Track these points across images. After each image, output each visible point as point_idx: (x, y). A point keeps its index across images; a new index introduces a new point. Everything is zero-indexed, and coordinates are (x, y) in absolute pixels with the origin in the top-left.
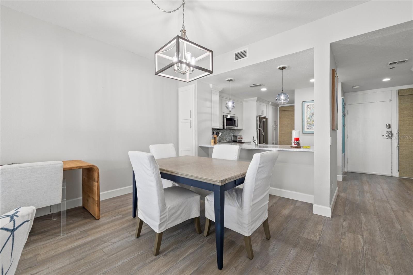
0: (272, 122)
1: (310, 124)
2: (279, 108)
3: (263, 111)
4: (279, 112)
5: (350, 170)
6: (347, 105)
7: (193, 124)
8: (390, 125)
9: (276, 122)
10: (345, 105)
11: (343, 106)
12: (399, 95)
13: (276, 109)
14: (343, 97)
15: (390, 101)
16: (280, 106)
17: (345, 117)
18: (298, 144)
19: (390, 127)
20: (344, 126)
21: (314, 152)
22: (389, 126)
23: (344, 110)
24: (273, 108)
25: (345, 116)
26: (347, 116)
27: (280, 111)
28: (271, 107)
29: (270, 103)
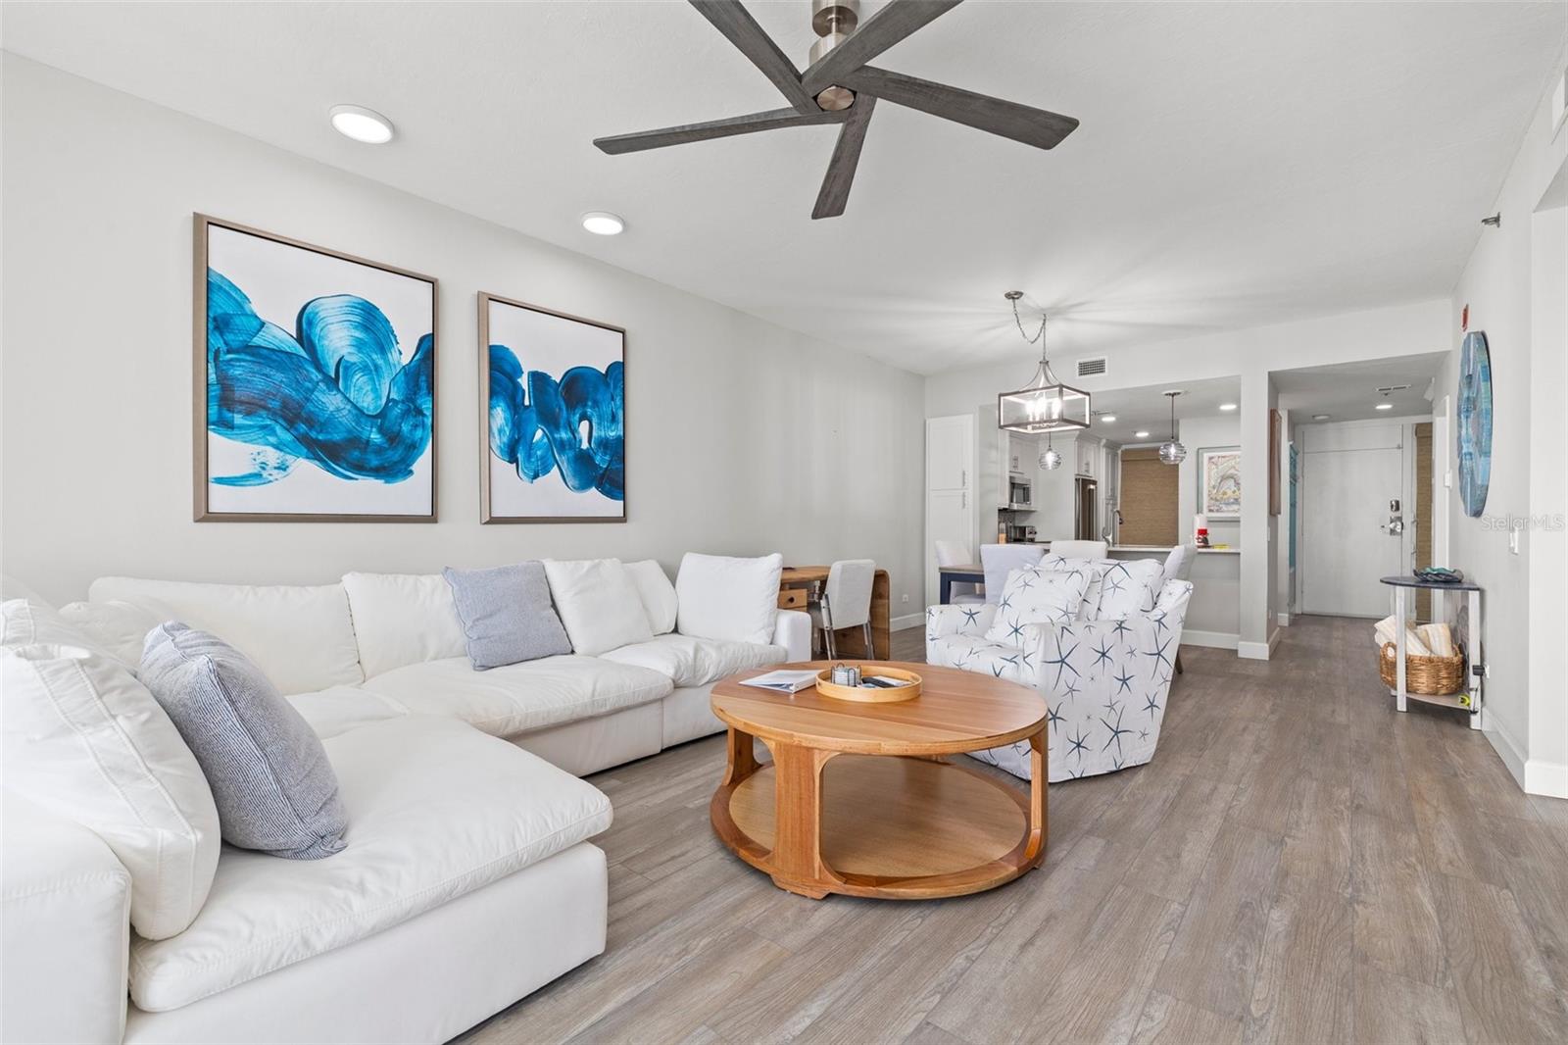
0: (1107, 492)
1: (1217, 500)
2: (1119, 452)
3: (1087, 464)
4: (1120, 463)
5: (1308, 608)
6: (1301, 455)
7: (969, 500)
8: (1397, 502)
9: (1113, 490)
10: (1296, 454)
11: (1291, 458)
12: (1420, 435)
13: (1115, 455)
14: (1291, 443)
15: (1399, 447)
16: (1124, 447)
17: (1297, 485)
18: (1205, 541)
19: (1398, 509)
20: (1293, 505)
21: (1239, 554)
22: (1397, 506)
23: (1295, 467)
24: (1107, 454)
25: (1295, 481)
26: (1300, 480)
27: (1123, 461)
28: (1103, 452)
29: (1104, 441)
